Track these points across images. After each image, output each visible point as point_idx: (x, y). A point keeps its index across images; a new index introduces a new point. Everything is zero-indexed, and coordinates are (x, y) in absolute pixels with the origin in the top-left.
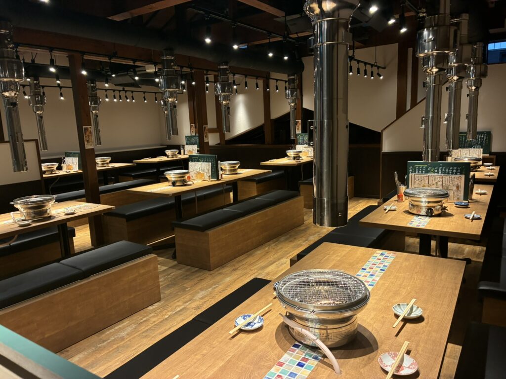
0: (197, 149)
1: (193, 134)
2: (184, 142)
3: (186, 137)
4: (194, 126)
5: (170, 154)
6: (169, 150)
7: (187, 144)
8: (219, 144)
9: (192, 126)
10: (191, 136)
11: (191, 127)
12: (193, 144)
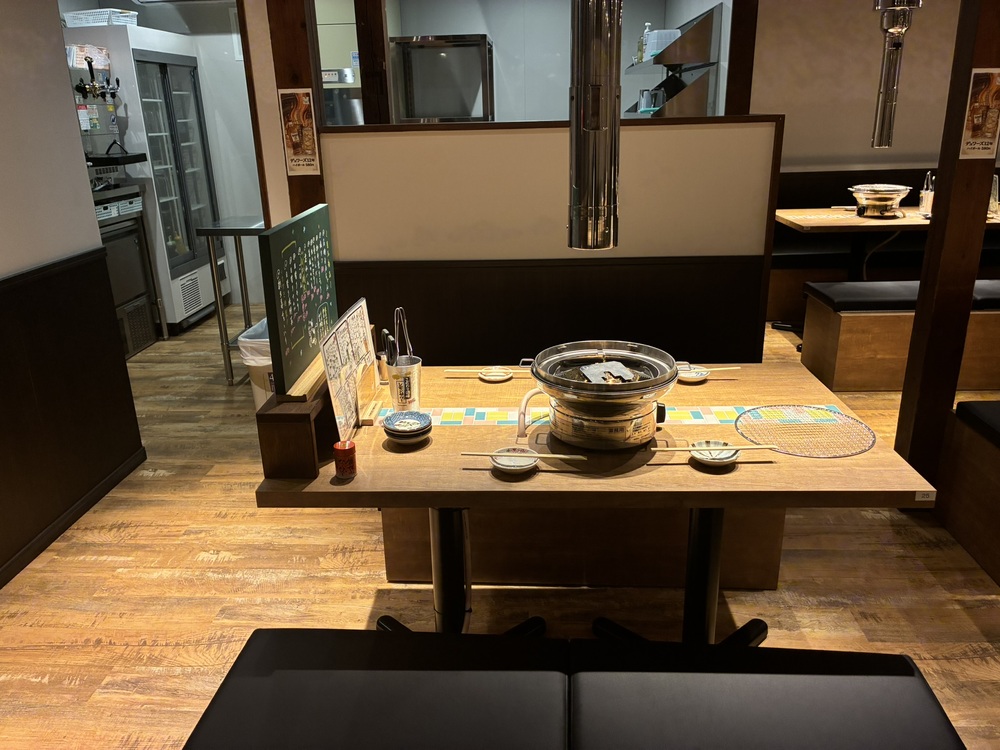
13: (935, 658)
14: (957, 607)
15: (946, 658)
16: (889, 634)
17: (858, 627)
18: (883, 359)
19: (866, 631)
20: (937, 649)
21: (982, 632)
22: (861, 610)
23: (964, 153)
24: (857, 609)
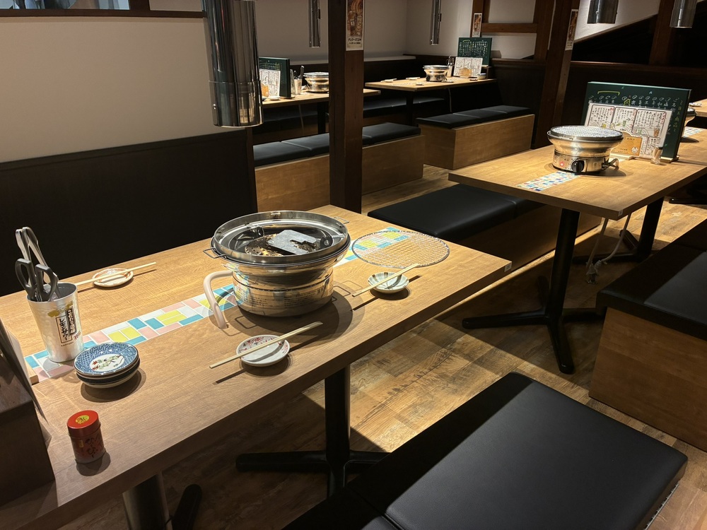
0: (481, 66)
1: (476, 35)
2: (454, 49)
3: (461, 40)
4: (480, 17)
5: (432, 74)
6: (431, 66)
7: (460, 55)
8: (531, 58)
9: (477, 16)
10: (471, 39)
11: (474, 18)
12: (473, 55)
13: (431, 370)
14: (415, 335)
15: (435, 367)
16: (399, 367)
17: (384, 372)
18: (272, 198)
19: (389, 372)
20: (427, 364)
21: (436, 343)
22: (376, 359)
23: (349, 47)
24: (374, 361)
